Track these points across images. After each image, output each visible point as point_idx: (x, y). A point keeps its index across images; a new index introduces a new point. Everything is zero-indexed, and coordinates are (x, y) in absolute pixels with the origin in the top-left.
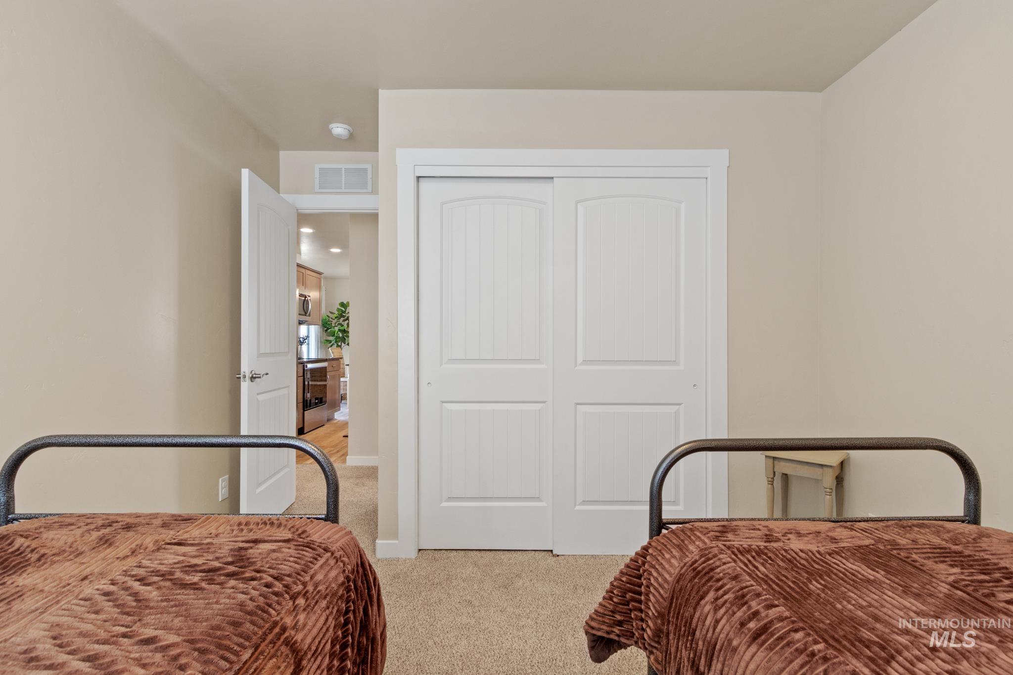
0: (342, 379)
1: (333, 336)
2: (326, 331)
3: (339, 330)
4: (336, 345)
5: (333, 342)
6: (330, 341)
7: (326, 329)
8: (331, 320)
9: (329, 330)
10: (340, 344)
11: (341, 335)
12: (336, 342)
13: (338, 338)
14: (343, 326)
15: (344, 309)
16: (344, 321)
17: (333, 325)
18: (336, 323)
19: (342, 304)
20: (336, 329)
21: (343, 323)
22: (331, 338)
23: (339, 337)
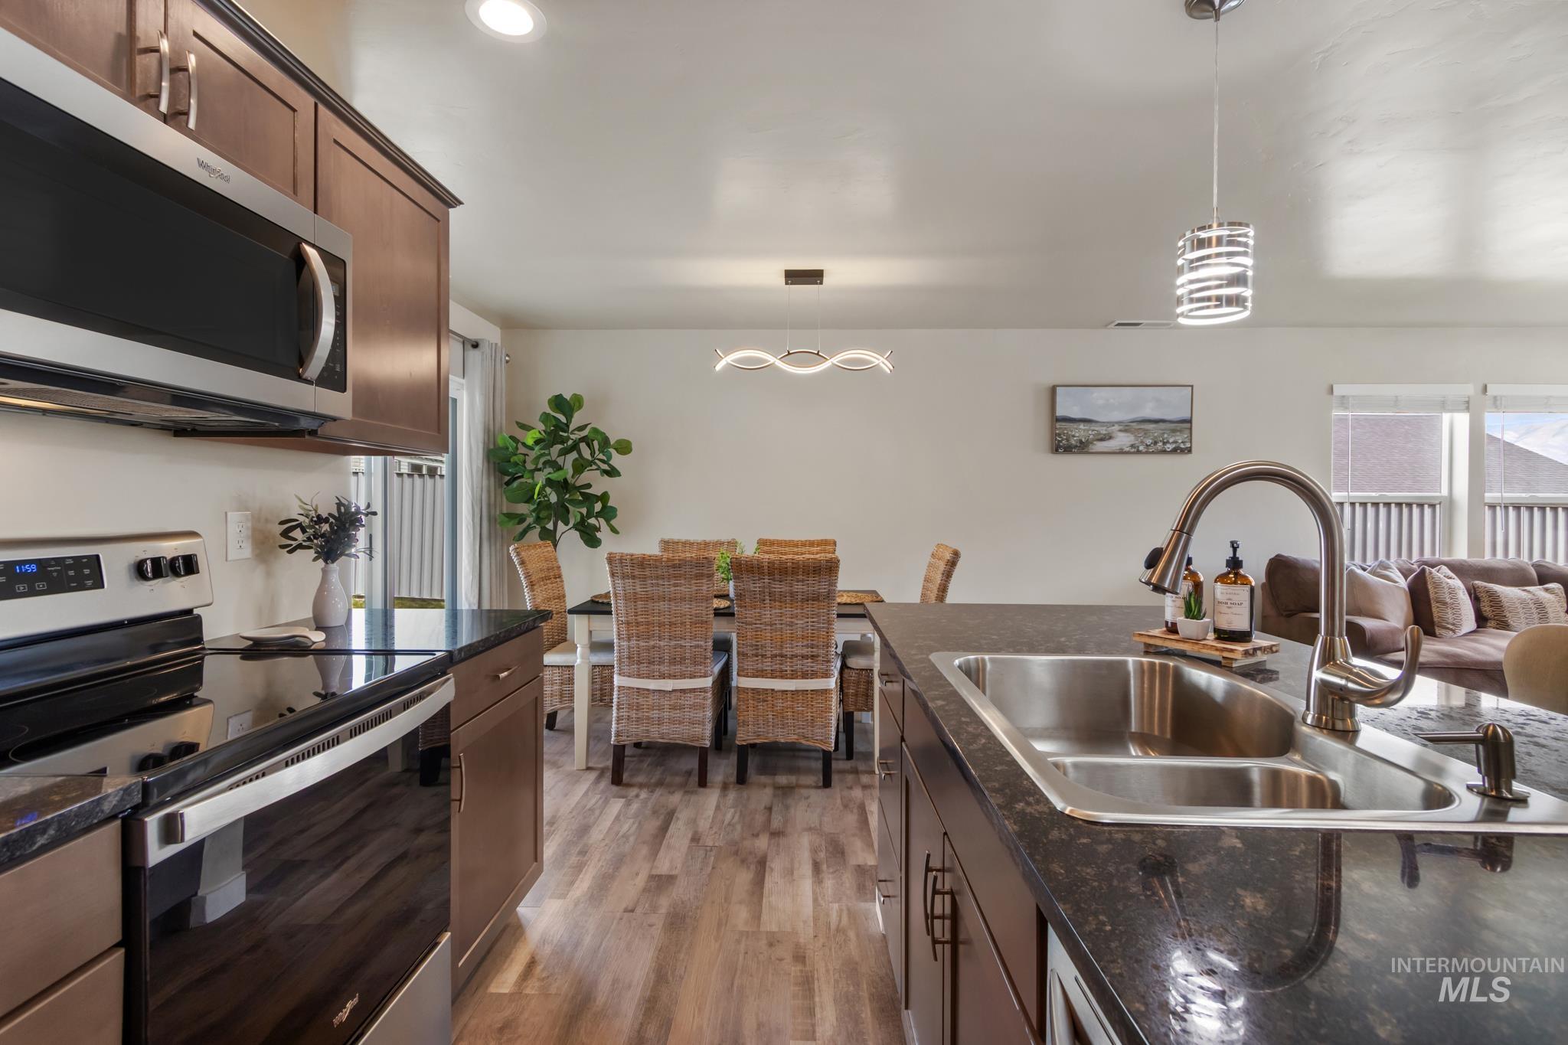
0: (549, 658)
1: (529, 500)
2: (508, 484)
3: (549, 482)
4: (538, 529)
5: (530, 520)
6: (521, 519)
7: (507, 478)
8: (522, 450)
9: (515, 484)
10: (550, 526)
11: (553, 498)
12: (538, 520)
13: (544, 506)
14: (560, 468)
15: (563, 419)
16: (564, 452)
17: (530, 466)
18: (538, 458)
19: (558, 402)
20: (540, 479)
21: (560, 461)
22: (523, 508)
23: (549, 506)
